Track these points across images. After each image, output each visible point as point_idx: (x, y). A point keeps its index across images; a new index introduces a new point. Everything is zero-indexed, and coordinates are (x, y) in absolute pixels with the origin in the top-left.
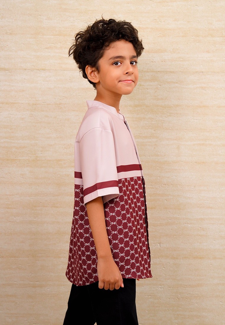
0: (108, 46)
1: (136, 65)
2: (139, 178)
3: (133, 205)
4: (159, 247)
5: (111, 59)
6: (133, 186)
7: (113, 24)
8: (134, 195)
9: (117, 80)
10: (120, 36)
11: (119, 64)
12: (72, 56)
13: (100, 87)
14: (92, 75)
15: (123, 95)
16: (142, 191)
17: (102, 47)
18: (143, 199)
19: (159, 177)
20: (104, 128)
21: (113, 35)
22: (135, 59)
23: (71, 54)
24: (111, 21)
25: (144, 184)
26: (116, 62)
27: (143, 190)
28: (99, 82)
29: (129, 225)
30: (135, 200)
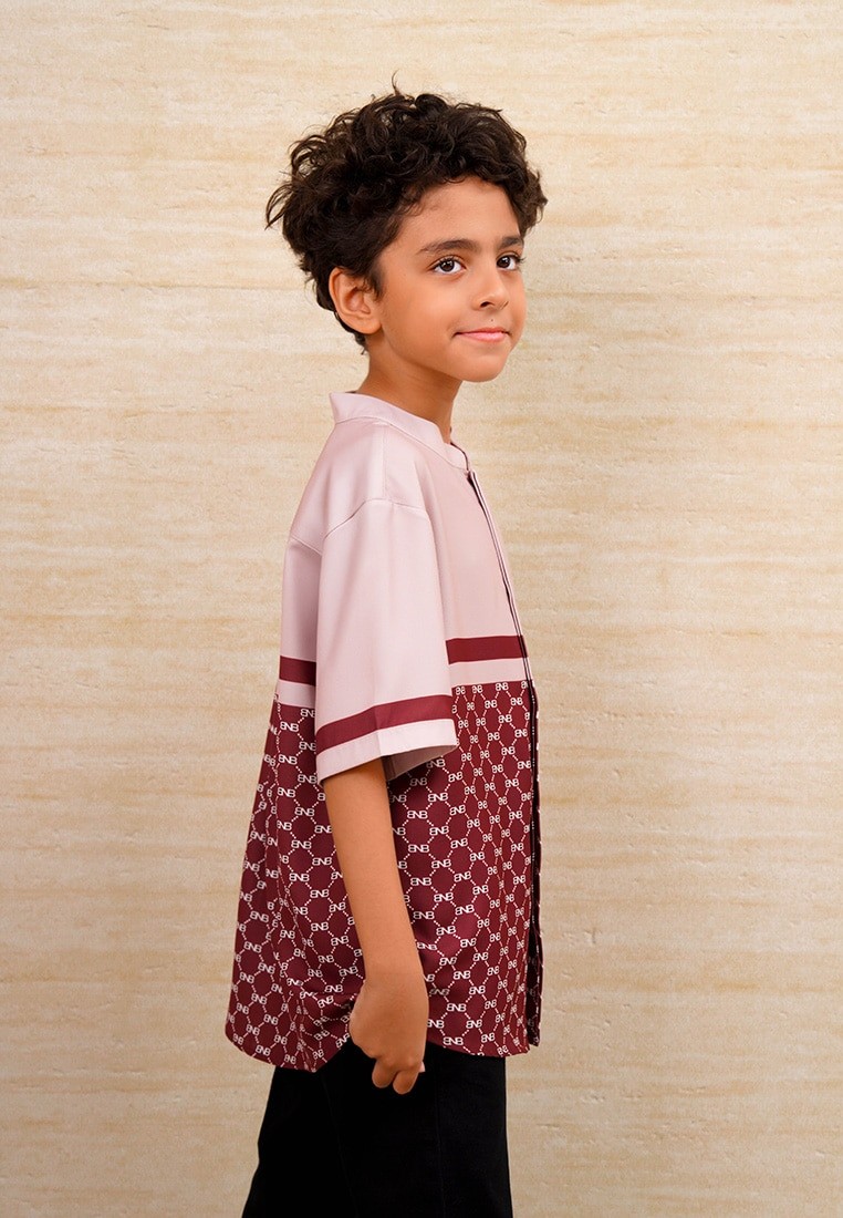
0: (417, 200)
1: (517, 269)
2: (514, 687)
3: (490, 787)
4: (591, 945)
5: (426, 250)
6: (492, 717)
7: (434, 113)
8: (495, 749)
9: (449, 328)
10: (463, 162)
11: (457, 267)
12: (278, 226)
13: (385, 349)
14: (355, 302)
15: (465, 383)
16: (523, 733)
17: (393, 205)
18: (528, 765)
19: (591, 685)
20: (399, 499)
21: (437, 159)
22: (514, 247)
23: (275, 220)
24: (429, 103)
25: (533, 708)
26: (446, 261)
27: (530, 732)
28: (380, 331)
29: (474, 857)
30: (498, 769)
